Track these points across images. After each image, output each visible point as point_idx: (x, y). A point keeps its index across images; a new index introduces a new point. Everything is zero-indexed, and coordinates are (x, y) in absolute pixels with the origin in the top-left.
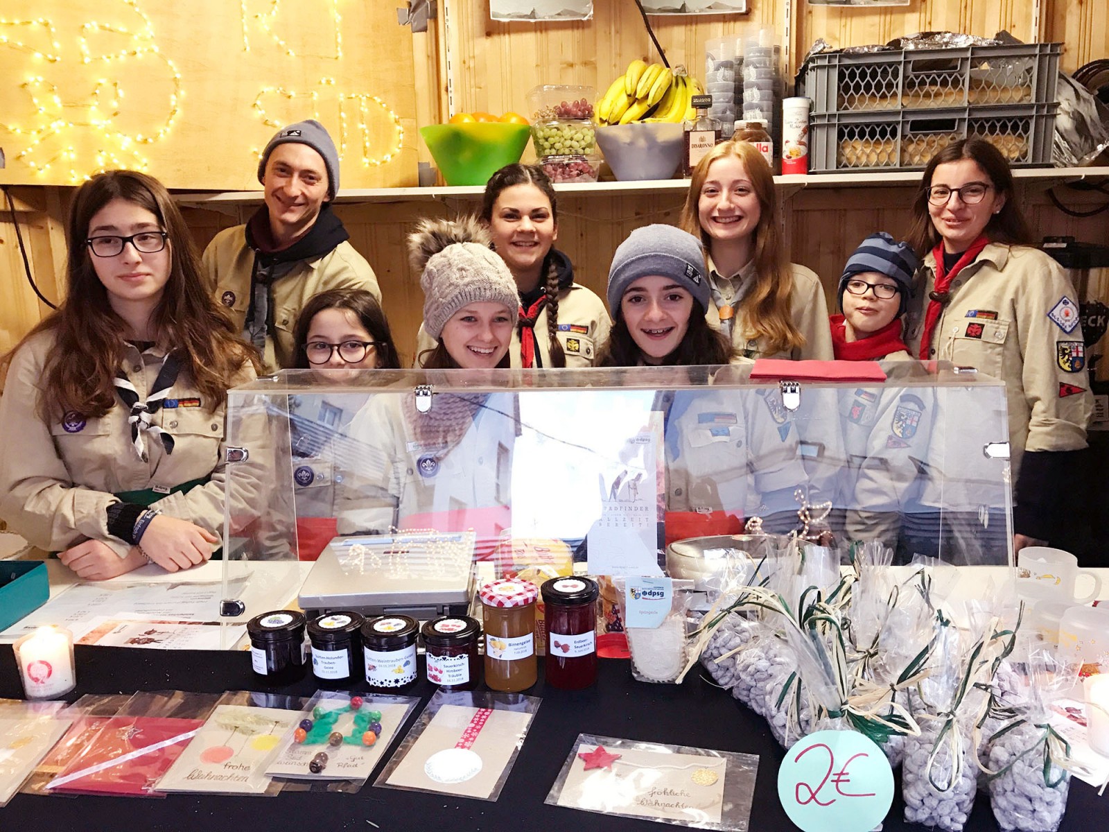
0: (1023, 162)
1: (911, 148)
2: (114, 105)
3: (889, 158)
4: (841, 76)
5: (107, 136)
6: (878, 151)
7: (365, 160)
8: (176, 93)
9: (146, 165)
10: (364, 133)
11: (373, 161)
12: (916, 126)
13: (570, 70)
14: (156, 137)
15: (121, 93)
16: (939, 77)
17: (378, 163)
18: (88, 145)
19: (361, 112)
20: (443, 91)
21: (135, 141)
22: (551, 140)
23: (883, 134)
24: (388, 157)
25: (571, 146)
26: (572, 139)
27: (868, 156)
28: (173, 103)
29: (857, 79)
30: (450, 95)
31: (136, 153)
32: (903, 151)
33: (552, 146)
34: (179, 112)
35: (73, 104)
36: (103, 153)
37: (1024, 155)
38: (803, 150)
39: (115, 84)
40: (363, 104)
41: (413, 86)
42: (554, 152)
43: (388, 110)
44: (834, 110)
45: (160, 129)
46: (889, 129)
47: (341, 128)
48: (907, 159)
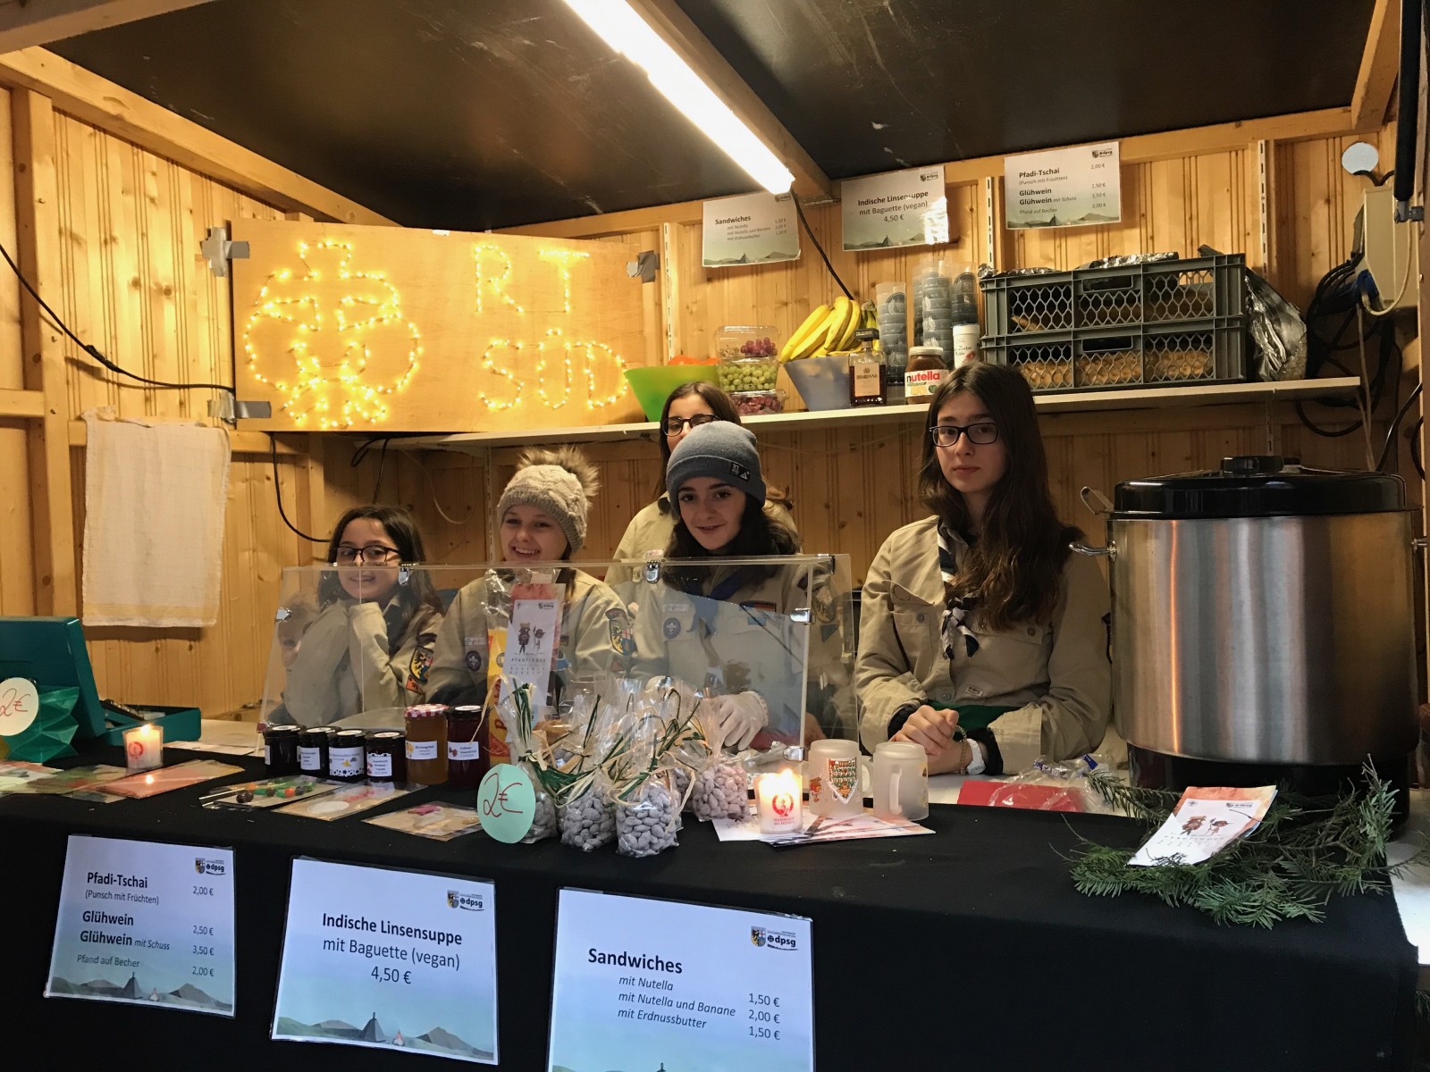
0: (1209, 378)
1: (1086, 368)
2: (362, 363)
3: (1064, 379)
4: (1011, 300)
5: (354, 389)
6: (1052, 372)
7: (590, 403)
8: (414, 350)
9: (384, 411)
10: (589, 379)
11: (598, 402)
12: (1089, 345)
13: (785, 308)
14: (394, 388)
15: (368, 353)
16: (1113, 295)
17: (602, 405)
18: (338, 397)
19: (587, 359)
20: (664, 336)
21: (377, 391)
22: (730, 377)
23: (1056, 355)
24: (613, 399)
25: (751, 382)
26: (751, 375)
27: (1042, 377)
28: (411, 359)
29: (1029, 301)
30: (669, 339)
31: (376, 402)
32: (1078, 371)
33: (731, 383)
34: (416, 366)
35: (329, 365)
36: (350, 403)
37: (1210, 372)
39: (364, 346)
40: (588, 351)
41: (641, 332)
42: (733, 388)
43: (614, 355)
44: (1005, 334)
45: (398, 382)
46: (1062, 350)
47: (567, 373)
48: (1084, 379)
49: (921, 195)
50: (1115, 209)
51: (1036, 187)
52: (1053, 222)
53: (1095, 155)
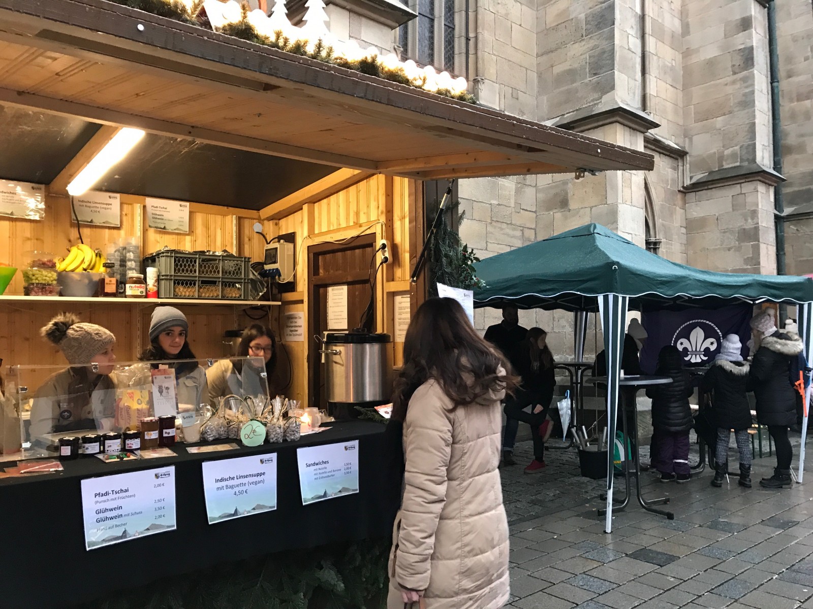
1: (201, 290)
3: (193, 294)
4: (175, 261)
6: (189, 291)
12: (203, 282)
13: (29, 241)
16: (210, 265)
25: (46, 280)
26: (46, 276)
27: (185, 293)
29: (181, 262)
32: (199, 291)
37: (241, 296)
38: (155, 289)
44: (173, 273)
46: (193, 283)
48: (200, 294)
49: (109, 204)
50: (186, 228)
51: (158, 213)
52: (164, 228)
53: (181, 206)
